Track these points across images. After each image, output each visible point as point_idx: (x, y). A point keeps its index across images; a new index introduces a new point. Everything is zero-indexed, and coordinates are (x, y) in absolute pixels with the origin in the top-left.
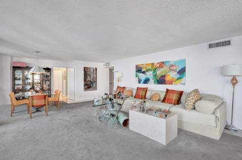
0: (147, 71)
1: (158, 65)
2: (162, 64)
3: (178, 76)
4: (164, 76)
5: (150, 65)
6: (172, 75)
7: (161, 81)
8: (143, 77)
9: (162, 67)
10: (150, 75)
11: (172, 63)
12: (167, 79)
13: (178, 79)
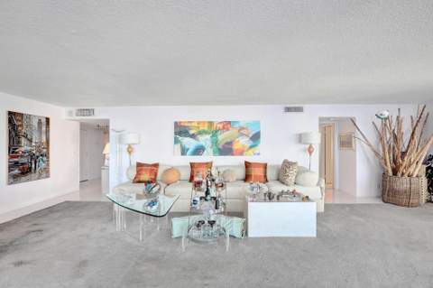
0: (200, 133)
1: (221, 126)
2: (227, 125)
3: (251, 143)
4: (230, 143)
5: (206, 125)
6: (243, 142)
7: (226, 150)
8: (190, 143)
9: (228, 130)
10: (205, 140)
11: (242, 124)
12: (236, 147)
13: (251, 147)
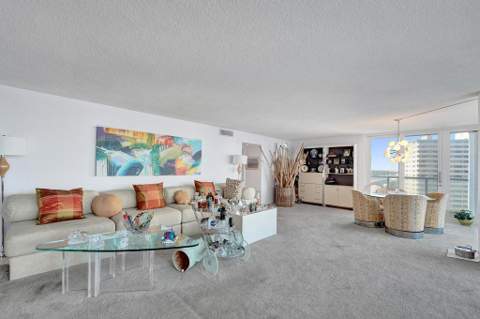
0: (138, 147)
1: (163, 140)
2: (170, 140)
3: (193, 162)
4: (173, 161)
5: (146, 137)
6: (186, 160)
7: (168, 169)
8: (122, 159)
9: (170, 146)
10: (142, 156)
11: (186, 141)
12: (179, 165)
13: (194, 166)
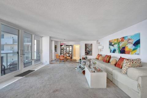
0: (115, 44)
1: (121, 40)
2: (123, 38)
3: (134, 47)
4: (124, 48)
5: (116, 40)
6: (130, 47)
7: (122, 51)
8: (112, 48)
9: (123, 41)
10: (116, 47)
11: (129, 37)
12: (126, 50)
13: (134, 50)
